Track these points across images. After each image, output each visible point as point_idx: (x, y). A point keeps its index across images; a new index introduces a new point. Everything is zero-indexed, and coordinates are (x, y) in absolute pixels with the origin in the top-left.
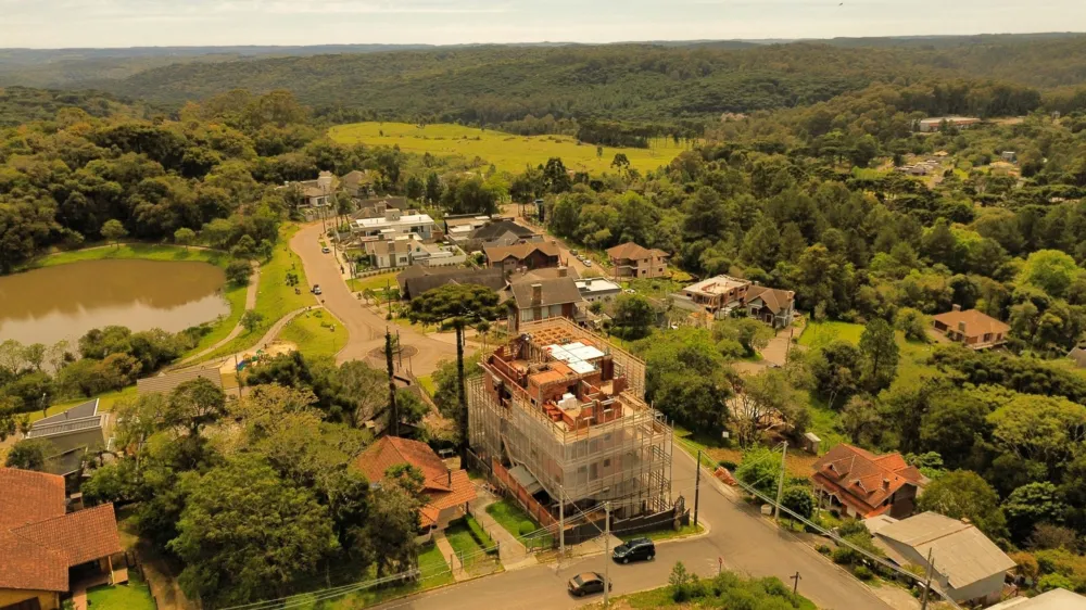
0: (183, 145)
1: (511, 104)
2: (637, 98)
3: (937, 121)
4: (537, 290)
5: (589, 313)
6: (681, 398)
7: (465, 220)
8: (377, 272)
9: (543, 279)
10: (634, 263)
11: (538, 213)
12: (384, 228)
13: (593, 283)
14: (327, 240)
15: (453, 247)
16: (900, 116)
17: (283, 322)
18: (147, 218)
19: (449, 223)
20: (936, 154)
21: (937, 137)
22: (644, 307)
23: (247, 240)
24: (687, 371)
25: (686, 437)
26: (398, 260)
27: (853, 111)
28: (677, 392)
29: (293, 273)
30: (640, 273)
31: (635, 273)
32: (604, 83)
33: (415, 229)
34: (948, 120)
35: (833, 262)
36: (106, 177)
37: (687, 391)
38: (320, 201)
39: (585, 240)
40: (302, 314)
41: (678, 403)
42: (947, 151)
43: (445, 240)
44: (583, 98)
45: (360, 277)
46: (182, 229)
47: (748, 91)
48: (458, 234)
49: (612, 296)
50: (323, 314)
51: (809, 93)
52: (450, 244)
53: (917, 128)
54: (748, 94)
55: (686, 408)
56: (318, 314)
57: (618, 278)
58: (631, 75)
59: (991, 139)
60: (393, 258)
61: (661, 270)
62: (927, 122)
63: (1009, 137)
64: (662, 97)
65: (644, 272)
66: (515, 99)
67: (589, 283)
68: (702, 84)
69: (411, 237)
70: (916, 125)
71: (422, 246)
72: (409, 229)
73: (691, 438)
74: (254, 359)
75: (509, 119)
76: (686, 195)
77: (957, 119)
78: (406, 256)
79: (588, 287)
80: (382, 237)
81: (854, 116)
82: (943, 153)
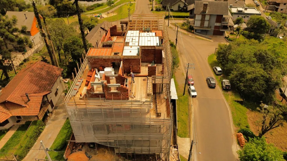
4: (206, 5)
6: (244, 80)
10: (278, 4)
13: (248, 9)
24: (255, 64)
25: (238, 102)
28: (242, 75)
30: (279, 10)
31: (277, 10)
37: (249, 76)
41: (241, 82)
50: (132, 5)
55: (244, 86)
57: (267, 10)
65: (282, 10)
67: (246, 9)
73: (241, 103)
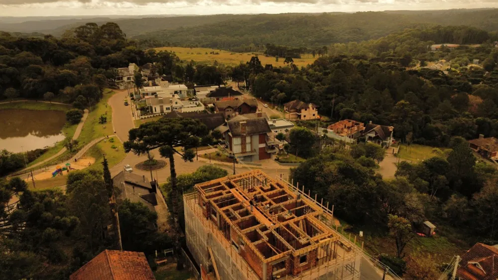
0: (55, 49)
1: (234, 39)
2: (294, 37)
3: (439, 46)
4: (243, 125)
5: (276, 140)
7: (205, 88)
8: (152, 116)
9: (247, 119)
11: (245, 85)
12: (159, 91)
13: (277, 122)
14: (129, 98)
15: (197, 102)
16: (422, 43)
17: (90, 145)
18: (29, 86)
19: (197, 89)
20: (441, 61)
21: (440, 53)
22: (309, 136)
23: (81, 98)
26: (165, 109)
27: (399, 41)
29: (104, 117)
32: (278, 30)
33: (176, 92)
34: (445, 45)
35: (413, 110)
36: (9, 65)
38: (129, 79)
39: (272, 99)
40: (102, 140)
42: (446, 60)
43: (194, 98)
44: (268, 37)
45: (142, 118)
46: (48, 92)
47: (346, 33)
48: (201, 95)
49: (289, 129)
50: (114, 140)
51: (376, 34)
52: (196, 100)
53: (430, 49)
54: (346, 34)
56: (112, 141)
58: (291, 26)
59: (467, 54)
60: (162, 107)
61: (314, 115)
62: (434, 46)
63: (475, 53)
64: (305, 36)
66: (236, 37)
67: (274, 122)
68: (325, 30)
69: (173, 96)
70: (429, 47)
71: (179, 101)
72: (173, 92)
74: (64, 169)
75: (234, 46)
76: (324, 77)
77: (449, 45)
78: (170, 107)
79: (274, 124)
80: (156, 96)
81: (399, 44)
82: (444, 61)
